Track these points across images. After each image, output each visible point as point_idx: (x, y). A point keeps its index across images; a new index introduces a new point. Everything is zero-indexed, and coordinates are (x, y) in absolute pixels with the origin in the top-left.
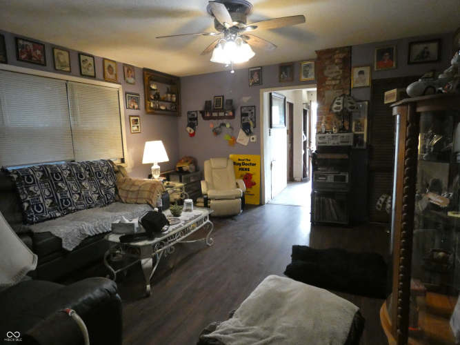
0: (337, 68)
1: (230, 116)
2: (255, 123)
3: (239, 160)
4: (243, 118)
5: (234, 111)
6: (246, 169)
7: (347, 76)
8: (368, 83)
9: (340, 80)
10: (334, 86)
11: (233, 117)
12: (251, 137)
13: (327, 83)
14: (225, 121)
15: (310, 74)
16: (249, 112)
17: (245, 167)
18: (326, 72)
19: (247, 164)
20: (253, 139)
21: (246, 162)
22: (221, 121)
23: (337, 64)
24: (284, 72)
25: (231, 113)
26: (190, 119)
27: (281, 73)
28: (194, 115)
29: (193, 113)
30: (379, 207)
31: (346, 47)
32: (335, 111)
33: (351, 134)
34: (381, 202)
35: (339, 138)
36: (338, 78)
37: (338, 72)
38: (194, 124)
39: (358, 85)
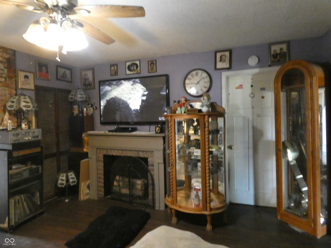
0: (2, 66)
7: (12, 76)
8: (32, 87)
9: (5, 78)
23: (2, 62)
30: (63, 184)
31: (11, 50)
32: (9, 108)
33: (40, 130)
34: (63, 180)
35: (31, 134)
36: (4, 76)
37: (3, 70)
39: (24, 87)
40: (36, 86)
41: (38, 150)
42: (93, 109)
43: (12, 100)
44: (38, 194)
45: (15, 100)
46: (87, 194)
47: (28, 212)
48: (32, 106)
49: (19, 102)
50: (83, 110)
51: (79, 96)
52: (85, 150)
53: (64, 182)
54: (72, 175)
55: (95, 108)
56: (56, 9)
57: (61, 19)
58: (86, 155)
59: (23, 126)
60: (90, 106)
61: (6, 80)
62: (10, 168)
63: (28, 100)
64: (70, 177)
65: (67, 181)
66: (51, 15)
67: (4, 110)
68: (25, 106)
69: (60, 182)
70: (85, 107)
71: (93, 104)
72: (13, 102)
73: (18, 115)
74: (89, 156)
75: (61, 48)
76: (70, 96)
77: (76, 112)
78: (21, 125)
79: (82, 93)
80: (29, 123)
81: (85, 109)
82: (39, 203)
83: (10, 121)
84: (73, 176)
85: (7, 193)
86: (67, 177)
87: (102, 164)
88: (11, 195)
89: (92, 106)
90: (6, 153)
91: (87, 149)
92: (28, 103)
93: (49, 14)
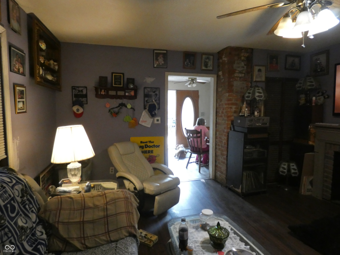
0: (243, 64)
1: (131, 96)
2: (159, 104)
3: (141, 142)
4: (146, 99)
5: (136, 90)
6: (149, 152)
7: (250, 72)
8: (263, 79)
10: (240, 78)
11: (135, 97)
12: (156, 119)
13: (236, 75)
14: (124, 101)
15: (209, 65)
16: (153, 94)
17: (148, 149)
18: (235, 66)
19: (150, 147)
20: (158, 120)
21: (148, 144)
22: (120, 101)
23: (243, 61)
24: (188, 60)
25: (132, 93)
26: (76, 96)
27: (185, 61)
28: (82, 91)
29: (80, 89)
30: (284, 172)
31: (250, 48)
32: (246, 99)
33: (269, 118)
34: (284, 169)
35: (261, 121)
36: (244, 72)
37: (243, 67)
38: (82, 102)
39: (258, 80)
40: (266, 78)
41: (265, 135)
42: (324, 97)
43: (249, 91)
44: (262, 175)
45: (251, 91)
46: (309, 190)
47: (254, 187)
48: (263, 97)
49: (254, 93)
50: (312, 100)
51: (309, 84)
52: (311, 143)
53: (285, 171)
54: (293, 166)
55: (326, 97)
57: (310, 4)
58: (311, 149)
59: (256, 113)
60: (320, 94)
61: (245, 75)
62: (245, 148)
63: (261, 91)
64: (292, 167)
65: (289, 170)
66: (300, 4)
67: (243, 100)
68: (258, 96)
69: (281, 169)
70: (314, 96)
71: (324, 92)
72: (249, 93)
73: (252, 104)
74: (315, 150)
76: (298, 85)
77: (302, 102)
78: (254, 113)
79: (312, 80)
80: (260, 112)
81: (314, 98)
82: (263, 182)
83: (246, 109)
84: (295, 167)
85: (242, 167)
86: (289, 166)
87: (332, 162)
88: (244, 169)
89: (323, 94)
90: (243, 134)
91: (314, 142)
92: (261, 93)
93: (298, 4)
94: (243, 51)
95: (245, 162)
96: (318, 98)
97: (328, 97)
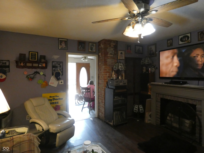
0: (112, 49)
1: (43, 67)
2: (62, 72)
3: (50, 97)
4: (54, 69)
5: (46, 63)
6: (56, 103)
7: (116, 54)
8: (124, 58)
9: (113, 55)
10: (111, 57)
11: (46, 67)
12: (60, 81)
13: (108, 55)
14: (38, 70)
15: (93, 49)
16: (59, 66)
17: (55, 101)
18: (108, 50)
19: (56, 99)
20: (61, 82)
21: (55, 98)
22: (35, 70)
23: (112, 47)
24: (80, 46)
25: (44, 65)
26: (0, 67)
27: (79, 46)
28: (5, 63)
29: (4, 62)
30: (136, 111)
31: (116, 41)
32: (114, 69)
33: (127, 80)
34: (136, 109)
35: (123, 82)
37: (112, 51)
38: (5, 71)
40: (125, 57)
41: (125, 90)
42: (155, 68)
43: (116, 65)
44: (125, 113)
45: (117, 65)
47: (120, 121)
48: (123, 68)
49: (118, 66)
50: (149, 70)
51: (147, 61)
52: (149, 93)
53: (137, 110)
54: (141, 107)
55: (156, 68)
56: (139, 15)
57: (141, 19)
58: (149, 97)
59: (120, 78)
60: (153, 67)
62: (114, 98)
63: (122, 65)
64: (140, 108)
65: (139, 109)
66: (136, 19)
68: (121, 68)
69: (135, 109)
70: (150, 68)
71: (155, 66)
72: (116, 66)
73: (118, 72)
74: (151, 98)
75: (140, 35)
76: (142, 62)
77: (144, 71)
78: (119, 78)
79: (148, 59)
80: (122, 77)
81: (150, 69)
82: (125, 118)
83: (114, 75)
84: (142, 107)
85: (113, 109)
86: (139, 107)
87: (159, 104)
90: (112, 90)
91: (150, 93)
92: (122, 66)
93: (135, 19)
94: (112, 42)
95: (115, 106)
96: (152, 69)
97: (157, 68)
